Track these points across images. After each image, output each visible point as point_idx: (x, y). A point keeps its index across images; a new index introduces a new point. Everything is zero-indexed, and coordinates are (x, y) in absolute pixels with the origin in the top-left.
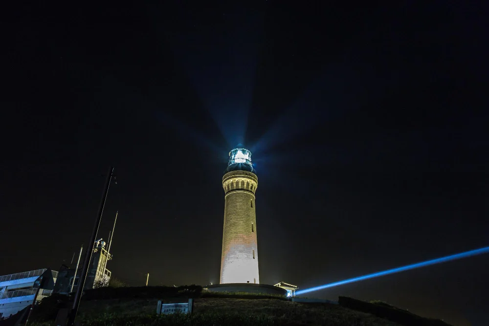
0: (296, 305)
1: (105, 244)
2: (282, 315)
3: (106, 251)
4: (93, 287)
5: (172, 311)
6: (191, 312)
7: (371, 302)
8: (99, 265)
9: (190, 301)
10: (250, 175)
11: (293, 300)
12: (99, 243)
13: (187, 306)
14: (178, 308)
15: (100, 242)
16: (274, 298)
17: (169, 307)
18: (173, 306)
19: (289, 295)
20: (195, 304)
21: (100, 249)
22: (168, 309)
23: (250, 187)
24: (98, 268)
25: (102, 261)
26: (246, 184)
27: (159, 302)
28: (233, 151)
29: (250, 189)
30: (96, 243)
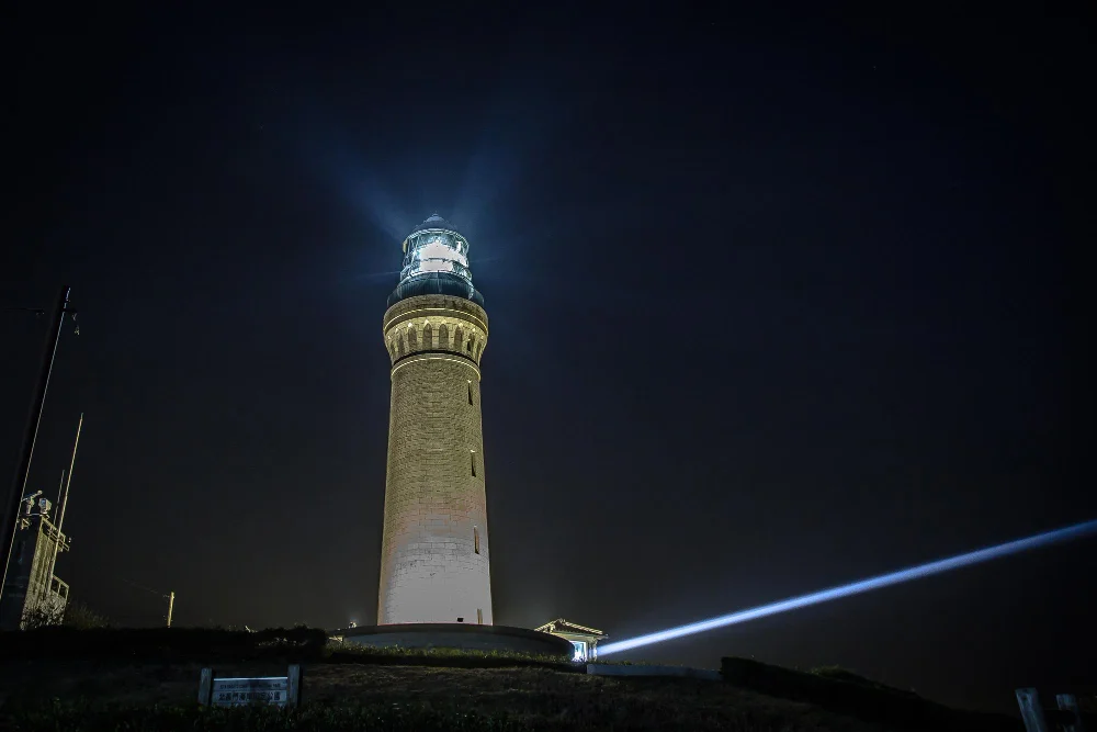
0: (599, 685)
1: (48, 505)
2: (558, 712)
3: (52, 527)
4: (22, 626)
5: (243, 697)
6: (295, 700)
7: (815, 671)
8: (35, 566)
9: (294, 670)
10: (464, 308)
11: (590, 670)
12: (32, 502)
13: (283, 685)
14: (258, 691)
15: (36, 499)
16: (534, 664)
17: (231, 686)
18: (244, 685)
19: (579, 655)
20: (307, 679)
21: (35, 521)
22: (231, 691)
23: (465, 344)
24: (33, 573)
25: (42, 554)
26: (452, 334)
27: (205, 673)
28: (412, 236)
29: (464, 351)
30: (25, 503)
